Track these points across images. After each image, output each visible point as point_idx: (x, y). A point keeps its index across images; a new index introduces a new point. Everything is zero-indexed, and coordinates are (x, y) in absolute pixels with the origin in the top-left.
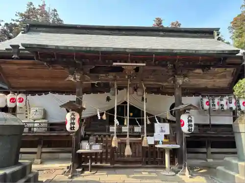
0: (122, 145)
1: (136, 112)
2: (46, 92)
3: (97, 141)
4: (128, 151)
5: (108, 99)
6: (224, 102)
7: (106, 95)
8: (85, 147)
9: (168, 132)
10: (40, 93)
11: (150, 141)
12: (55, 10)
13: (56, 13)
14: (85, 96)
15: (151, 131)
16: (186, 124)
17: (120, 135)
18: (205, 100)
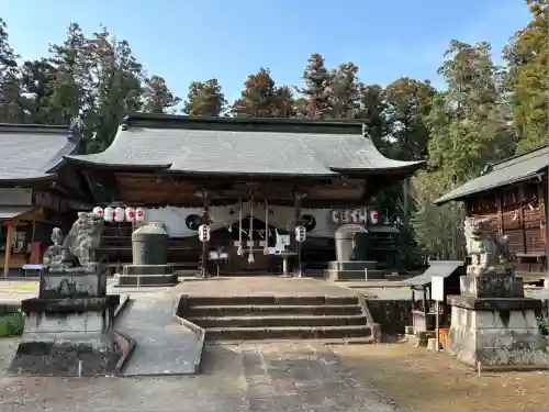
0: (247, 255)
1: (259, 224)
2: (164, 205)
3: (224, 251)
4: (251, 259)
5: (232, 212)
6: (354, 215)
7: (229, 207)
8: (214, 255)
9: (288, 244)
10: (157, 206)
11: (272, 251)
12: (125, 43)
13: (126, 47)
14: (213, 208)
15: (272, 243)
16: (299, 234)
17: (245, 247)
18: (334, 213)
